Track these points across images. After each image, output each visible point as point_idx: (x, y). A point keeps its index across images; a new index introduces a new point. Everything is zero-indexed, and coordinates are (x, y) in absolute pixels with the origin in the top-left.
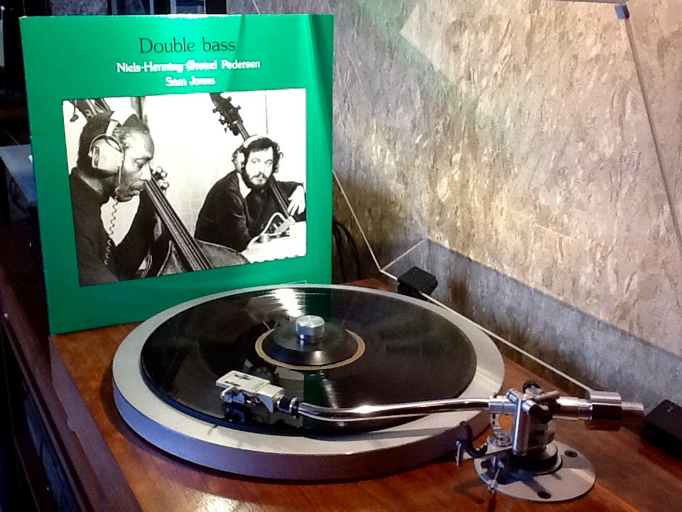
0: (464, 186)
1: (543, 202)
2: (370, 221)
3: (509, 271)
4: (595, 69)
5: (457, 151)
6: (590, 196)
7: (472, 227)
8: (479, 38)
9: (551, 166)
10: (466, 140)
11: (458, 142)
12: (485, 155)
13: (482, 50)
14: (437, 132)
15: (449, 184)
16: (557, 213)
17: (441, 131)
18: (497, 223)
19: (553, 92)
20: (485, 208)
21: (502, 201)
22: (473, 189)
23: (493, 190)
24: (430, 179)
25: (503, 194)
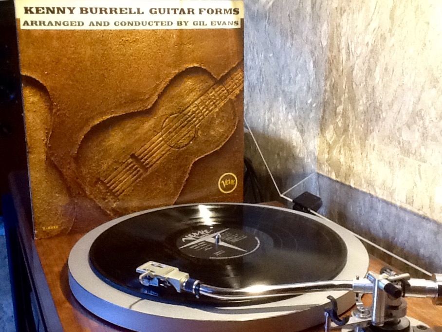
0: (346, 130)
1: (405, 138)
2: (278, 162)
3: (380, 194)
5: (340, 103)
7: (352, 161)
8: (355, 16)
9: (411, 109)
11: (340, 97)
12: (361, 105)
13: (357, 26)
14: (325, 91)
15: (334, 129)
16: (416, 145)
17: (329, 89)
18: (370, 156)
20: (361, 145)
21: (374, 140)
22: (353, 132)
23: (367, 131)
24: (321, 126)
25: (375, 134)
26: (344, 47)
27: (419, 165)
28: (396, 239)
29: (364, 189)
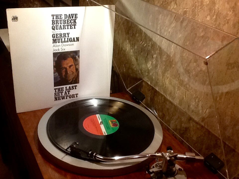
0: (156, 66)
1: (181, 79)
2: (125, 68)
3: (168, 97)
4: (202, 40)
5: (155, 54)
6: (196, 81)
7: (158, 80)
8: (165, 18)
9: (185, 68)
10: (158, 51)
11: (155, 51)
12: (164, 58)
13: (165, 22)
14: (149, 46)
15: (151, 64)
16: (185, 83)
17: (151, 46)
18: (166, 81)
19: (188, 43)
20: (162, 75)
21: (168, 74)
22: (159, 68)
23: (166, 70)
24: (145, 60)
25: (169, 72)
26: (159, 29)
27: (186, 92)
28: (173, 117)
29: (162, 93)
